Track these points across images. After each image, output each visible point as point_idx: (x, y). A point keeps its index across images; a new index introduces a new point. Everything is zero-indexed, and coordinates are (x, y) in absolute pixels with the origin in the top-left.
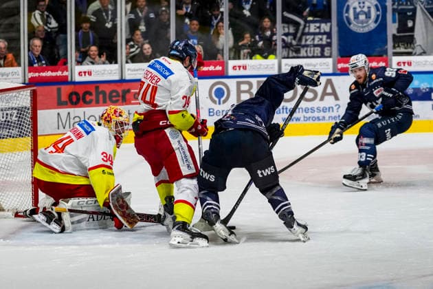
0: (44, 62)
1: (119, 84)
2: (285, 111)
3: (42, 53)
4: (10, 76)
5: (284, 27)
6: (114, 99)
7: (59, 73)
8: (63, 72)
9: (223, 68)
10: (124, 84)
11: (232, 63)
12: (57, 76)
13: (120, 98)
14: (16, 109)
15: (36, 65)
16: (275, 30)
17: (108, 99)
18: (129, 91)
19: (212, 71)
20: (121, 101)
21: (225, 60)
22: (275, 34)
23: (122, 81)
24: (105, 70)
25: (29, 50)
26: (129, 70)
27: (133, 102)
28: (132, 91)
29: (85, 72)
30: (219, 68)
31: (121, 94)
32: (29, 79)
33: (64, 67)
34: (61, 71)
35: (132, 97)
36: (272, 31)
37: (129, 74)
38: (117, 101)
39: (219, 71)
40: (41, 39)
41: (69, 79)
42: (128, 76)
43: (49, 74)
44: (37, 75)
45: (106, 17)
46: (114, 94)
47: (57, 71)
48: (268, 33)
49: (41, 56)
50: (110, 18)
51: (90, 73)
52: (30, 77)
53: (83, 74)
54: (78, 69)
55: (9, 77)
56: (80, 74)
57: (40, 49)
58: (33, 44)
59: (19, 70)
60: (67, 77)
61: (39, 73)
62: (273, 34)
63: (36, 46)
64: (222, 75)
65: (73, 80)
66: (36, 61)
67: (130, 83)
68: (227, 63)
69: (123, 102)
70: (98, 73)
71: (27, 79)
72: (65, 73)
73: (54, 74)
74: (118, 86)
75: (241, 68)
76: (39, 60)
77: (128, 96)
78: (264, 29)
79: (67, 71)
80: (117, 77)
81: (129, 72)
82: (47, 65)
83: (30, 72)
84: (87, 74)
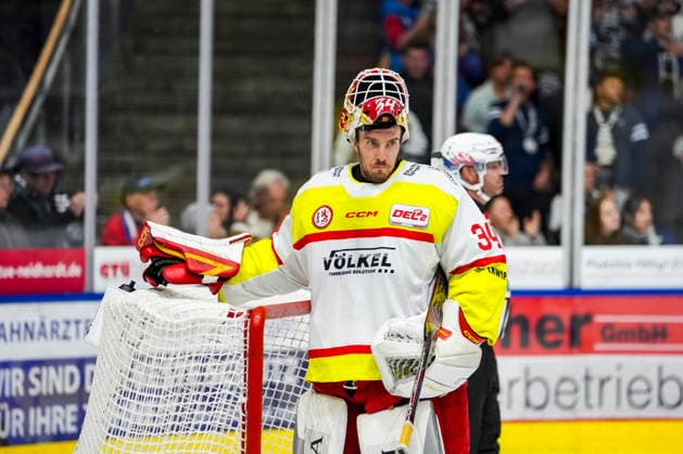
1: (563, 299)
6: (550, 338)
10: (578, 300)
13: (565, 337)
14: (292, 353)
17: (533, 338)
18: (588, 318)
20: (566, 343)
23: (572, 292)
24: (527, 263)
26: (590, 263)
27: (598, 346)
28: (598, 319)
31: (566, 325)
35: (599, 336)
37: (589, 276)
38: (557, 343)
42: (588, 279)
46: (550, 325)
67: (591, 300)
69: (571, 345)
74: (560, 304)
77: (585, 331)
80: (557, 282)
81: (592, 269)
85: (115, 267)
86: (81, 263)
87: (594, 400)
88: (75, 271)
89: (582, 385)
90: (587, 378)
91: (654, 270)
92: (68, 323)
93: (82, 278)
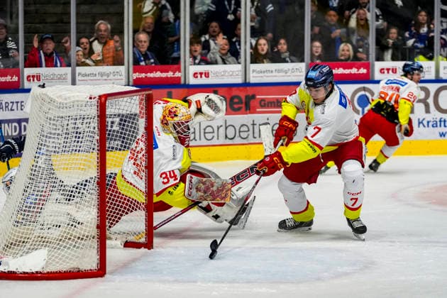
0: (152, 61)
1: (241, 88)
2: (442, 124)
3: (149, 49)
4: (111, 77)
5: (442, 22)
7: (170, 74)
8: (174, 73)
9: (368, 71)
10: (248, 88)
11: (378, 65)
12: (167, 77)
13: (243, 105)
14: (119, 115)
15: (143, 63)
16: (432, 26)
17: (228, 106)
18: (253, 97)
19: (355, 74)
20: (244, 109)
21: (371, 61)
22: (433, 31)
23: (246, 84)
24: (225, 71)
25: (134, 46)
26: (254, 71)
27: (258, 110)
28: (258, 97)
29: (201, 74)
30: (363, 71)
31: (244, 100)
32: (134, 80)
33: (176, 66)
34: (172, 71)
35: (258, 105)
36: (429, 27)
37: (253, 77)
38: (239, 109)
39: (363, 74)
40: (148, 33)
41: (182, 82)
42: (253, 79)
43: (158, 74)
44: (143, 75)
45: (228, 7)
46: (236, 100)
47: (168, 72)
48: (424, 30)
49: (148, 53)
50: (232, 9)
51: (207, 75)
52: (135, 78)
53: (199, 76)
54: (193, 69)
55: (109, 78)
56: (195, 75)
57: (146, 45)
58: (138, 39)
59: (122, 69)
60: (179, 78)
61: (146, 73)
62: (430, 30)
63: (141, 41)
64: (367, 79)
65: (187, 83)
66: (142, 59)
67: (255, 88)
68: (373, 65)
69: (246, 110)
70: (216, 74)
71: (131, 80)
72: (177, 74)
73: (164, 75)
74: (241, 91)
75: (390, 71)
76: (146, 57)
77: (252, 103)
78: (419, 25)
79: (180, 72)
80: (239, 80)
81: (255, 74)
82: (156, 64)
83: (135, 72)
84: (203, 76)
85: (33, 77)
86: (18, 75)
87: (256, 135)
88: (15, 79)
89: (251, 128)
90: (253, 124)
91: (284, 74)
92: (13, 103)
93: (19, 81)
